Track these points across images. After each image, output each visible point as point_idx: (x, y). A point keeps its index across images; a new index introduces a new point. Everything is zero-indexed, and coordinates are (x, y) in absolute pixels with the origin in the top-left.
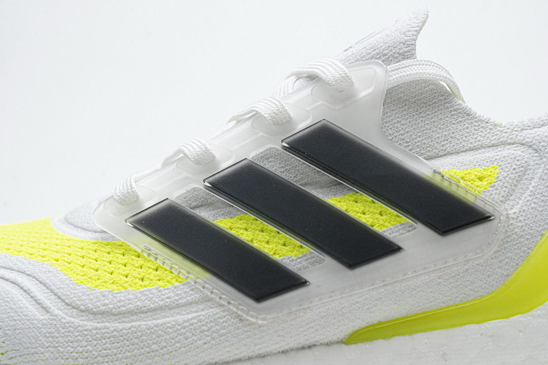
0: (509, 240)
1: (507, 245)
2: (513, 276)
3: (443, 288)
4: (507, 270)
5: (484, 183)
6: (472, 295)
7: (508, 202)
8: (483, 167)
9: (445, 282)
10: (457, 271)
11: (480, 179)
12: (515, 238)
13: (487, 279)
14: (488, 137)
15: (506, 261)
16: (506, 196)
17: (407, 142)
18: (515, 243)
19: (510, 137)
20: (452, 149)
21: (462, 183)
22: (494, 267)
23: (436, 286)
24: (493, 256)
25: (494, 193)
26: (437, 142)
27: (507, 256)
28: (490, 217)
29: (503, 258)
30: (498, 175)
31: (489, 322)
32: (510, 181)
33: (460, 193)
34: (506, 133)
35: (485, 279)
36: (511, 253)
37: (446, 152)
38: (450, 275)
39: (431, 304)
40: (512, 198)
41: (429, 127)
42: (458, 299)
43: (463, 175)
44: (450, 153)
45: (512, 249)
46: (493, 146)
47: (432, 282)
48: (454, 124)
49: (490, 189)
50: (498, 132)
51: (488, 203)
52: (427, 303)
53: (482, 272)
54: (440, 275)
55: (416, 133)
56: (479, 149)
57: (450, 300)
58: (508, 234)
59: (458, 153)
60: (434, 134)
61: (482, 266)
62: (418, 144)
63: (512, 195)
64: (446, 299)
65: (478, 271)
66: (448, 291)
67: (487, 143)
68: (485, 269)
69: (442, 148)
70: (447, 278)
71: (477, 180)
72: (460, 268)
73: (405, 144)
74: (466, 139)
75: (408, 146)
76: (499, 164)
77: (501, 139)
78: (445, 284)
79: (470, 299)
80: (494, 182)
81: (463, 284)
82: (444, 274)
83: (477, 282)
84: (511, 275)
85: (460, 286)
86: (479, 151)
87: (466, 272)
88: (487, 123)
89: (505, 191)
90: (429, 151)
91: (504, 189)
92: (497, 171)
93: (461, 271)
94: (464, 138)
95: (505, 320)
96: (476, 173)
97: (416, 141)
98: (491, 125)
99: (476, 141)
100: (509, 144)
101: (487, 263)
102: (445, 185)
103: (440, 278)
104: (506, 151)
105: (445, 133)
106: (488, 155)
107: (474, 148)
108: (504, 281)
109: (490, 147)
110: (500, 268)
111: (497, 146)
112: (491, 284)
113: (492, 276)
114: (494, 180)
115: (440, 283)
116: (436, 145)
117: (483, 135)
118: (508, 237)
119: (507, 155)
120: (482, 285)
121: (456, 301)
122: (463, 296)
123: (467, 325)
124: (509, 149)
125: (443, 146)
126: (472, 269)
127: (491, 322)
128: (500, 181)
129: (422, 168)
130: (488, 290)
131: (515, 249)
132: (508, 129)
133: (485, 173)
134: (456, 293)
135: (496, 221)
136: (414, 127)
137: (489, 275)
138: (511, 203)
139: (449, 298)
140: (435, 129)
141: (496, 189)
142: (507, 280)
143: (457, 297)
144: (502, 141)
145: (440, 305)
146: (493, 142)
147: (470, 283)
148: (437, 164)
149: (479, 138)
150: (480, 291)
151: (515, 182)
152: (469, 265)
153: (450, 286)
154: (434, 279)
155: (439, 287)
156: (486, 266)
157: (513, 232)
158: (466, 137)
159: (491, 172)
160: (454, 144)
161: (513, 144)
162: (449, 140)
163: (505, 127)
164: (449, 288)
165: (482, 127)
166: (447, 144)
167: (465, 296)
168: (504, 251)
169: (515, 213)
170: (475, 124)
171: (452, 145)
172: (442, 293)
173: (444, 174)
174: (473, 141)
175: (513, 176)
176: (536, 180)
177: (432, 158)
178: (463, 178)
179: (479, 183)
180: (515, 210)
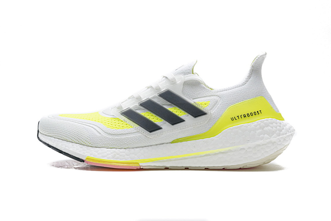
1: (210, 120)
2: (212, 128)
4: (210, 126)
5: (206, 105)
7: (212, 110)
8: (206, 101)
9: (195, 129)
10: (198, 126)
11: (205, 104)
14: (208, 94)
15: (210, 124)
16: (211, 108)
18: (212, 120)
19: (214, 94)
22: (207, 126)
24: (207, 123)
25: (208, 108)
28: (206, 114)
30: (210, 103)
32: (213, 105)
33: (200, 108)
35: (205, 128)
41: (194, 91)
44: (199, 98)
47: (192, 129)
48: (201, 90)
51: (206, 110)
58: (211, 118)
62: (191, 95)
63: (213, 108)
64: (196, 133)
65: (203, 126)
66: (196, 131)
68: (205, 126)
69: (197, 96)
73: (188, 95)
74: (203, 94)
76: (210, 101)
79: (201, 133)
80: (209, 105)
82: (195, 127)
83: (203, 129)
85: (199, 130)
86: (206, 97)
87: (200, 127)
88: (209, 90)
90: (194, 97)
95: (209, 138)
99: (205, 95)
101: (205, 124)
102: (196, 106)
104: (212, 97)
106: (208, 98)
108: (209, 129)
109: (209, 96)
113: (207, 128)
121: (198, 134)
123: (200, 139)
129: (191, 101)
130: (206, 131)
132: (214, 92)
134: (198, 132)
135: (208, 115)
136: (191, 91)
140: (196, 92)
144: (212, 95)
147: (201, 129)
148: (195, 100)
150: (204, 131)
152: (201, 125)
159: (208, 102)
161: (214, 96)
162: (199, 94)
168: (210, 122)
171: (200, 96)
172: (194, 131)
173: (196, 103)
176: (219, 105)
177: (194, 99)
178: (201, 104)
179: (205, 105)
180: (213, 112)
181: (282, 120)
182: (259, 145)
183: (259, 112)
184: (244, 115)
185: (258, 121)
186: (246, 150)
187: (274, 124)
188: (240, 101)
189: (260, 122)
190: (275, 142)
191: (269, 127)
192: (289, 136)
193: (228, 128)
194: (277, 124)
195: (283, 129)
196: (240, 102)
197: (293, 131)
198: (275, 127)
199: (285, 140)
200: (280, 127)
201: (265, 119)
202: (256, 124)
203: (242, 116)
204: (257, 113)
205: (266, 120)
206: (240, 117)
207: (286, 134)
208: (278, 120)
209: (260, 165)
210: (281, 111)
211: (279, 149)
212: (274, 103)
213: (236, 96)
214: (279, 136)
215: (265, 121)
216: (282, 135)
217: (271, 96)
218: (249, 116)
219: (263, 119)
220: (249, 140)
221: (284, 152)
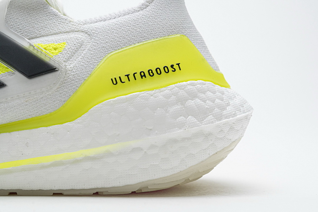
0: (66, 82)
1: (64, 85)
2: (68, 101)
3: (29, 107)
4: (64, 98)
5: (57, 51)
6: (46, 112)
7: (69, 62)
8: (58, 43)
9: (30, 104)
10: (36, 98)
11: (55, 49)
12: (69, 81)
13: (53, 103)
14: (65, 28)
15: (64, 93)
16: (67, 58)
17: (20, 29)
18: (69, 83)
19: (77, 27)
20: (45, 33)
21: (44, 51)
22: (57, 96)
23: (25, 106)
24: (56, 90)
25: (61, 57)
26: (37, 30)
27: (64, 90)
28: (56, 69)
29: (62, 91)
30: (66, 47)
31: (52, 126)
32: (72, 50)
33: (42, 57)
34: (75, 25)
35: (52, 103)
36: (67, 89)
37: (41, 35)
38: (32, 100)
39: (23, 116)
40: (71, 60)
41: (33, 22)
42: (38, 114)
43: (46, 47)
44: (43, 35)
45: (68, 86)
46: (67, 32)
47: (23, 104)
48: (48, 20)
49: (59, 54)
50: (71, 25)
51: (56, 62)
52: (20, 116)
53: (50, 99)
54: (27, 100)
55: (26, 24)
56: (59, 34)
57: (33, 114)
58: (65, 78)
59: (47, 36)
60: (36, 25)
61: (50, 95)
62: (26, 30)
63: (71, 58)
64: (31, 113)
65: (48, 99)
66: (31, 109)
67: (63, 31)
68: (52, 97)
69: (39, 33)
70: (31, 102)
71: (54, 50)
72: (39, 96)
73: (19, 30)
74: (53, 28)
75: (21, 32)
76: (67, 42)
77: (72, 29)
78: (30, 105)
79: (44, 114)
80: (63, 51)
81: (40, 105)
82: (29, 99)
83: (48, 105)
84: (67, 101)
85: (38, 107)
86: (59, 35)
87: (41, 99)
88: (66, 20)
89: (67, 56)
90: (32, 34)
91: (67, 55)
92: (65, 45)
93: (39, 98)
94: (52, 28)
95: (61, 125)
96: (53, 46)
97: (26, 29)
98: (68, 21)
99: (58, 30)
100: (76, 32)
101: (53, 94)
102: (35, 52)
103: (27, 102)
104: (72, 35)
105: (42, 25)
106: (63, 37)
107: (56, 33)
108: (62, 104)
109: (65, 33)
110: (60, 97)
111: (69, 32)
112: (55, 106)
113: (56, 101)
114: (62, 50)
115: (27, 104)
116: (36, 31)
117: (62, 26)
118: (66, 80)
119: (73, 37)
120: (51, 106)
121: (37, 115)
122: (40, 112)
123: (40, 128)
124: (75, 34)
125: (40, 32)
126: (45, 97)
127: (53, 126)
128: (66, 50)
129: (24, 43)
130: (54, 109)
131: (69, 87)
132: (77, 23)
133: (58, 46)
134: (37, 110)
135: (59, 71)
136: (25, 21)
137: (55, 101)
138: (70, 62)
139: (33, 113)
140: (37, 23)
141: (63, 55)
142: (64, 103)
143: (37, 113)
144: (72, 30)
145: (28, 117)
146: (67, 30)
147: (44, 105)
148: (34, 42)
149: (60, 28)
150: (50, 110)
151: (74, 51)
152: (43, 95)
153: (33, 106)
154: (23, 102)
155: (26, 106)
156: (53, 95)
157: (69, 78)
158: (53, 27)
159: (62, 45)
160: (46, 31)
161: (78, 32)
162: (43, 29)
163: (75, 22)
164: (32, 107)
165: (63, 22)
166: (42, 31)
167: (42, 112)
168: (63, 88)
169: (71, 67)
170: (59, 20)
171: (45, 31)
172: (28, 110)
173: (35, 46)
174: (56, 29)
175: (73, 48)
176: (86, 50)
177: (32, 38)
178: (45, 49)
179: (54, 51)
180: (72, 66)
181: (226, 87)
182: (174, 141)
183: (176, 67)
184: (141, 73)
185: (173, 85)
186: (145, 152)
187: (209, 94)
188: (135, 44)
189: (176, 88)
190: (210, 134)
191: (198, 101)
192: (240, 120)
193: (104, 102)
194: (214, 93)
195: (228, 105)
196: (133, 46)
197: (250, 111)
198: (211, 101)
199: (232, 128)
200: (223, 100)
201: (188, 82)
202: (167, 92)
203: (138, 76)
204: (171, 69)
205: (192, 84)
206: (131, 77)
207: (235, 115)
208: (217, 85)
209: (179, 185)
210: (222, 70)
211: (218, 150)
212: (208, 52)
213: (124, 33)
214: (220, 120)
215: (189, 87)
216: (226, 118)
217: (203, 37)
218: (151, 74)
219: (185, 83)
220: (151, 130)
221: (230, 156)
